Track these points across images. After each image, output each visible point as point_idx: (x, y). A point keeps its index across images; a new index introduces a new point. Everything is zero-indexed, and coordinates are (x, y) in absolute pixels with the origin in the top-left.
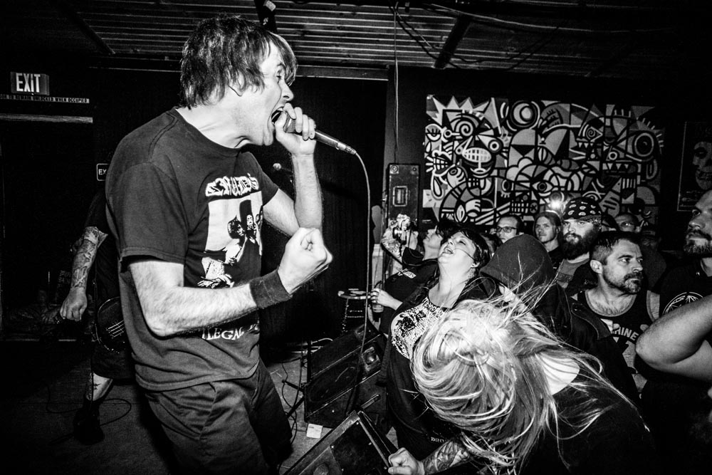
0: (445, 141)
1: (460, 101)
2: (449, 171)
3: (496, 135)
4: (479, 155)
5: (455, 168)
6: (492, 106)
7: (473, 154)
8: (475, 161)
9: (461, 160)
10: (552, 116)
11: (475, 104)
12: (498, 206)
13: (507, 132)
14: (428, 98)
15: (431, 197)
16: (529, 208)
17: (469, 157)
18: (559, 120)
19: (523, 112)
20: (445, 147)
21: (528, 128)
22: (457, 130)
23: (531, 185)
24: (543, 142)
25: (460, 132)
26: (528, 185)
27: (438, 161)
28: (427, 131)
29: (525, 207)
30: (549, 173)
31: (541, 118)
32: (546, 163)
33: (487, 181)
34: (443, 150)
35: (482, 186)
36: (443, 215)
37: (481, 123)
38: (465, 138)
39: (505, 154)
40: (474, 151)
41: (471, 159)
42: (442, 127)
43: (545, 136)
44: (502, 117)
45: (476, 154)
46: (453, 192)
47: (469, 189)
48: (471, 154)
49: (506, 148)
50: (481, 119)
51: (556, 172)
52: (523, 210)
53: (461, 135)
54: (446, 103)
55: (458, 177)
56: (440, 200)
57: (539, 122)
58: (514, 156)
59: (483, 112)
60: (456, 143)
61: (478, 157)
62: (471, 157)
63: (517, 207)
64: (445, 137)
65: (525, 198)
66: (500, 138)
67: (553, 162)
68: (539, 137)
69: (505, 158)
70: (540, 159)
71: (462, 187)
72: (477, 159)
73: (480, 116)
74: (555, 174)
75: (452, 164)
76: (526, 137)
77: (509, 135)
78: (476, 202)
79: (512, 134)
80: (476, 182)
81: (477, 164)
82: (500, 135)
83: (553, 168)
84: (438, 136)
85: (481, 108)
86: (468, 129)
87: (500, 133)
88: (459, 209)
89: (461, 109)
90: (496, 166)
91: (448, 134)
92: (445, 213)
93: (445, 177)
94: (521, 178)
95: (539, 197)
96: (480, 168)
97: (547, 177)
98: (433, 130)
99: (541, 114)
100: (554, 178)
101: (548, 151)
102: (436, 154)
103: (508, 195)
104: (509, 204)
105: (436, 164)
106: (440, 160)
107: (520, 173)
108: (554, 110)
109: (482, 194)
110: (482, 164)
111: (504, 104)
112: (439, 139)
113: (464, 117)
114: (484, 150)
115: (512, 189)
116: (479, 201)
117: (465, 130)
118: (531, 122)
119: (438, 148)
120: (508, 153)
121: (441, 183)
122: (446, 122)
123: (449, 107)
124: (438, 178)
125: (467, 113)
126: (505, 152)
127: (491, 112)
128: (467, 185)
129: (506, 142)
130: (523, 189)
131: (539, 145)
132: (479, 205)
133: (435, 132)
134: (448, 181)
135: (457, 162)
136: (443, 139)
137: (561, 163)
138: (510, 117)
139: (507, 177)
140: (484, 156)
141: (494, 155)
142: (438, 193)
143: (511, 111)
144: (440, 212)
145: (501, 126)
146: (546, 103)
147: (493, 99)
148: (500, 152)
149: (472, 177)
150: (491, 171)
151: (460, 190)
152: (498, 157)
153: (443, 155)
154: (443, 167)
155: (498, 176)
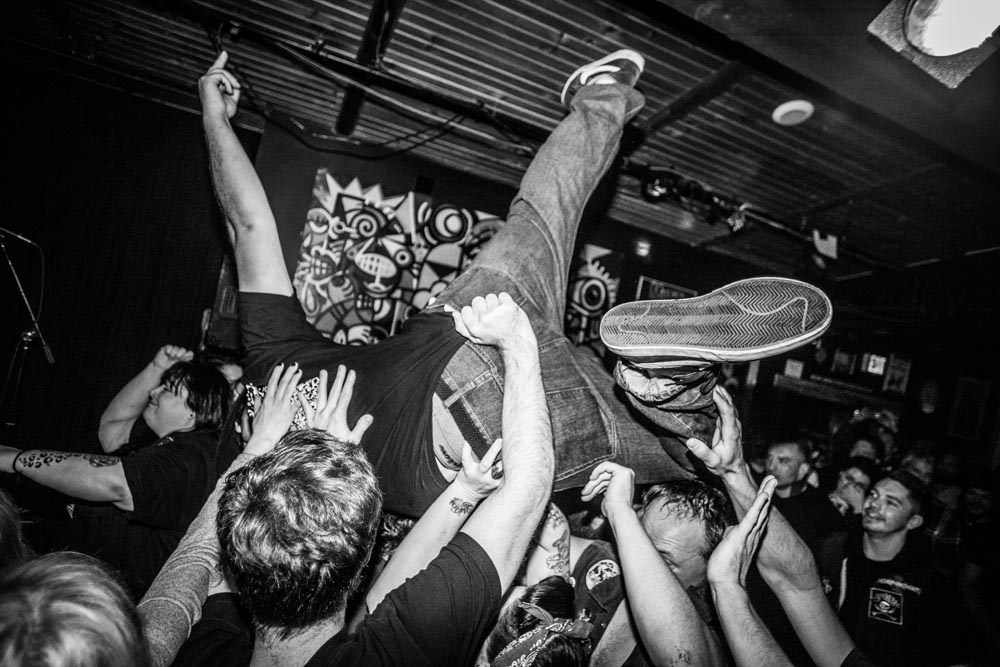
0: (334, 237)
1: (365, 186)
2: (333, 280)
3: (408, 243)
4: (380, 266)
5: (342, 277)
6: (408, 202)
7: (371, 263)
8: (372, 272)
9: (352, 267)
10: (487, 233)
11: (387, 194)
13: (423, 243)
14: (319, 172)
17: (365, 266)
19: (449, 220)
20: (331, 245)
21: (453, 242)
22: (354, 225)
27: (318, 263)
28: (309, 217)
31: (471, 233)
33: (385, 303)
34: (328, 248)
35: (376, 308)
37: (389, 222)
38: (363, 239)
39: (415, 272)
40: (372, 259)
41: (366, 269)
42: (333, 216)
44: (420, 220)
45: (374, 264)
46: (334, 310)
47: (357, 310)
48: (369, 263)
49: (418, 263)
50: (390, 217)
53: (359, 232)
54: (344, 184)
55: (344, 290)
57: (468, 239)
58: (428, 276)
59: (396, 208)
60: (349, 243)
61: (377, 268)
62: (367, 267)
64: (333, 230)
66: (413, 249)
68: (465, 257)
69: (414, 276)
71: (349, 305)
72: (376, 271)
73: (390, 213)
75: (338, 271)
76: (448, 254)
77: (425, 247)
78: (366, 331)
79: (430, 247)
80: (369, 301)
81: (374, 277)
82: (412, 245)
84: (324, 228)
85: (394, 202)
86: (369, 227)
87: (414, 241)
88: (338, 334)
89: (364, 197)
90: (401, 285)
91: (340, 227)
93: (324, 287)
96: (377, 283)
98: (318, 217)
99: (472, 229)
102: (317, 253)
105: (315, 267)
106: (322, 262)
108: (490, 228)
109: (375, 320)
110: (382, 279)
111: (426, 204)
112: (326, 231)
113: (367, 209)
114: (387, 260)
116: (369, 329)
117: (365, 228)
118: (457, 236)
119: (321, 244)
120: (420, 270)
121: (318, 295)
122: (339, 211)
123: (348, 191)
124: (314, 287)
125: (371, 206)
126: (417, 269)
127: (406, 210)
128: (356, 304)
129: (419, 258)
132: (368, 334)
133: (321, 220)
134: (328, 292)
135: (346, 269)
136: (331, 233)
138: (431, 223)
139: (414, 303)
140: (384, 268)
141: (400, 269)
142: (312, 308)
143: (434, 216)
145: (416, 233)
146: (482, 216)
147: (411, 195)
148: (409, 267)
149: (364, 295)
150: (393, 291)
151: (344, 309)
152: (406, 273)
153: (326, 256)
154: (324, 272)
155: (402, 299)
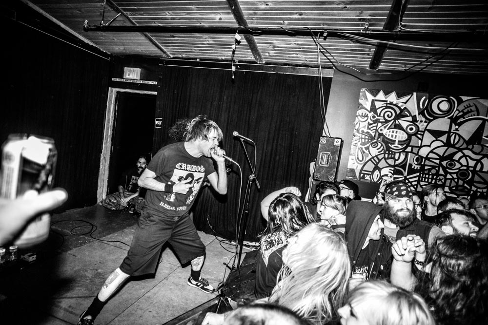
0: (371, 122)
1: (387, 93)
2: (372, 144)
3: (414, 120)
4: (397, 135)
5: (376, 142)
6: (413, 98)
7: (393, 134)
8: (393, 139)
9: (382, 137)
10: (469, 109)
11: (399, 96)
12: (408, 175)
13: (424, 119)
14: (361, 90)
15: (355, 161)
16: (436, 179)
17: (389, 136)
18: (475, 113)
19: (441, 104)
20: (370, 127)
21: (444, 117)
22: (382, 115)
23: (440, 162)
24: (457, 130)
25: (384, 116)
26: (437, 161)
27: (363, 136)
28: (357, 114)
29: (432, 179)
30: (459, 155)
31: (457, 110)
32: (457, 146)
33: (401, 154)
34: (368, 128)
35: (397, 157)
36: (362, 175)
37: (402, 111)
38: (387, 121)
39: (419, 136)
40: (393, 132)
41: (390, 137)
42: (370, 112)
43: (460, 124)
44: (421, 107)
45: (394, 134)
46: (372, 160)
47: (385, 159)
48: (391, 134)
49: (421, 131)
50: (402, 108)
51: (466, 154)
52: (430, 180)
53: (385, 119)
54: (375, 93)
55: (377, 149)
56: (361, 164)
57: (455, 113)
58: (428, 138)
59: (405, 103)
60: (380, 125)
61: (396, 136)
62: (390, 136)
63: (425, 178)
64: (371, 120)
65: (434, 171)
66: (417, 124)
67: (465, 146)
68: (453, 125)
69: (419, 139)
70: (452, 143)
71: (380, 157)
72: (395, 138)
73: (402, 106)
74: (465, 156)
75: (374, 139)
76: (441, 124)
77: (425, 122)
78: (390, 170)
79: (428, 121)
80: (392, 154)
81: (395, 141)
82: (417, 121)
83: (463, 151)
84: (366, 118)
85: (404, 99)
86: (390, 115)
87: (418, 120)
88: (375, 172)
89: (387, 99)
90: (410, 144)
91: (374, 117)
92: (364, 174)
93: (367, 148)
94: (431, 155)
95: (446, 173)
96: (396, 144)
97: (457, 157)
98: (362, 114)
99: (457, 107)
100: (464, 158)
101: (460, 136)
102: (363, 131)
103: (419, 167)
104: (418, 174)
105: (362, 138)
106: (365, 136)
107: (432, 152)
108: (472, 104)
109: (396, 164)
110: (399, 141)
111: (424, 97)
112: (367, 120)
113: (388, 105)
114: (402, 132)
115: (423, 163)
116: (393, 169)
117: (388, 116)
118: (446, 113)
119: (364, 127)
120: (423, 135)
121: (364, 152)
122: (373, 109)
123: (378, 98)
124: (362, 148)
125: (391, 103)
126: (421, 134)
127: (412, 103)
128: (385, 155)
129: (422, 126)
130: (432, 164)
131: (452, 131)
132: (392, 172)
133: (364, 115)
134: (369, 151)
135: (378, 138)
136: (369, 120)
137: (473, 147)
138: (429, 108)
139: (419, 154)
140: (401, 136)
141: (410, 136)
142: (361, 159)
143: (430, 103)
144: (360, 173)
145: (419, 114)
146: (464, 98)
147: (415, 94)
148: (415, 134)
149: (389, 151)
150: (406, 148)
151: (378, 159)
152: (413, 138)
153: (368, 132)
154: (367, 140)
155: (412, 152)
